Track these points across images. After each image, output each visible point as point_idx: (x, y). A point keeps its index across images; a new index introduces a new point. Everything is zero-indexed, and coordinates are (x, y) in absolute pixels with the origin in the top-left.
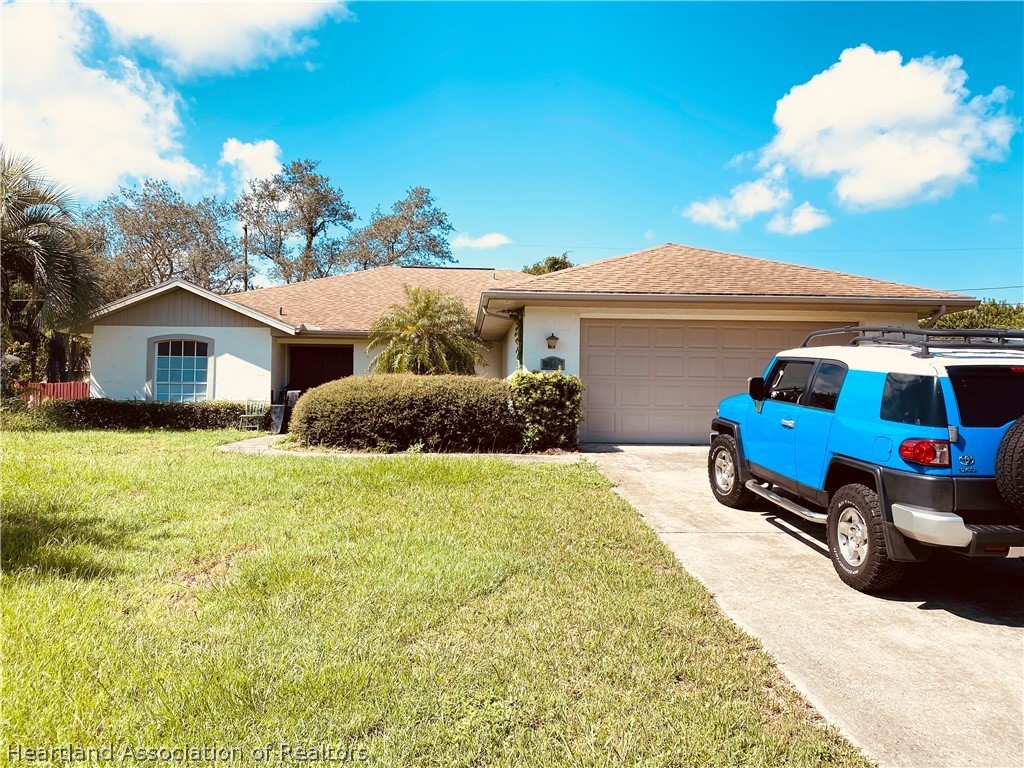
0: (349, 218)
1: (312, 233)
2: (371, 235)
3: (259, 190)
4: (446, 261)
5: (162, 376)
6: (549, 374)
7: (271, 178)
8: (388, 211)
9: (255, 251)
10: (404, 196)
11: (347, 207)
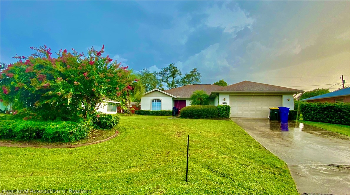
0: (181, 74)
1: (174, 78)
2: (185, 78)
3: (163, 70)
4: (200, 83)
5: (153, 106)
6: (224, 105)
7: (166, 68)
8: (189, 73)
9: (163, 81)
10: (192, 70)
11: (180, 73)
